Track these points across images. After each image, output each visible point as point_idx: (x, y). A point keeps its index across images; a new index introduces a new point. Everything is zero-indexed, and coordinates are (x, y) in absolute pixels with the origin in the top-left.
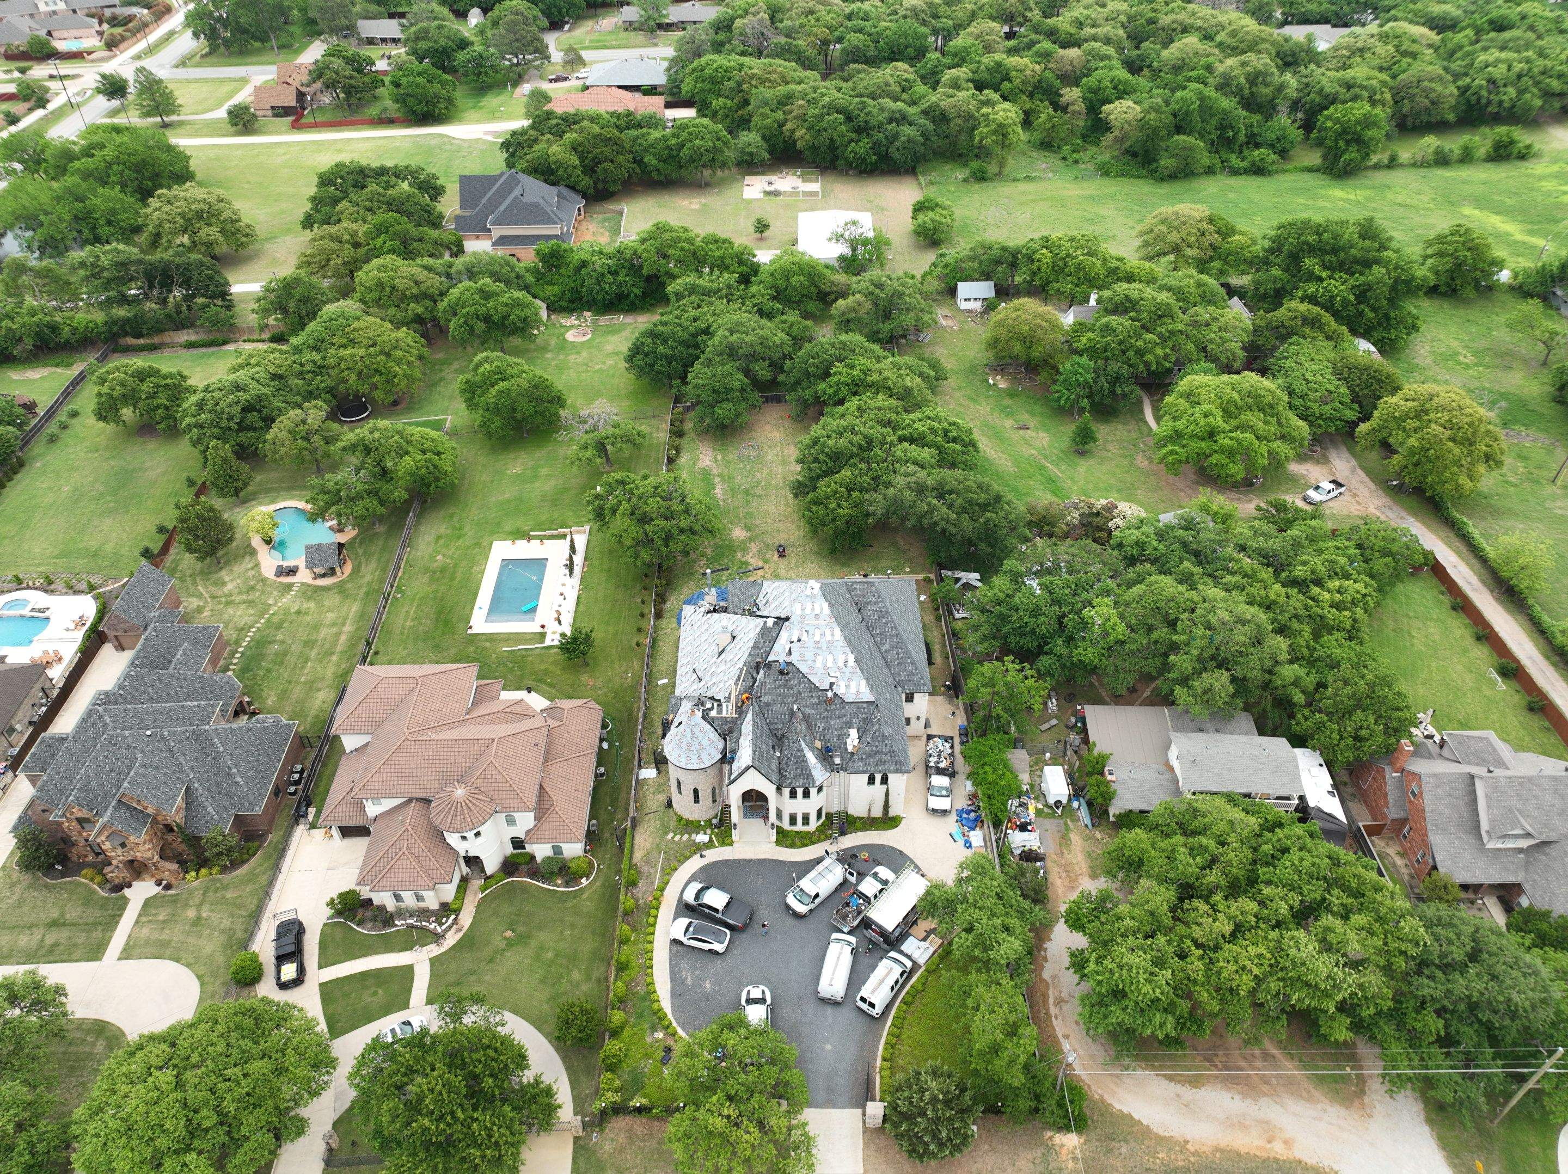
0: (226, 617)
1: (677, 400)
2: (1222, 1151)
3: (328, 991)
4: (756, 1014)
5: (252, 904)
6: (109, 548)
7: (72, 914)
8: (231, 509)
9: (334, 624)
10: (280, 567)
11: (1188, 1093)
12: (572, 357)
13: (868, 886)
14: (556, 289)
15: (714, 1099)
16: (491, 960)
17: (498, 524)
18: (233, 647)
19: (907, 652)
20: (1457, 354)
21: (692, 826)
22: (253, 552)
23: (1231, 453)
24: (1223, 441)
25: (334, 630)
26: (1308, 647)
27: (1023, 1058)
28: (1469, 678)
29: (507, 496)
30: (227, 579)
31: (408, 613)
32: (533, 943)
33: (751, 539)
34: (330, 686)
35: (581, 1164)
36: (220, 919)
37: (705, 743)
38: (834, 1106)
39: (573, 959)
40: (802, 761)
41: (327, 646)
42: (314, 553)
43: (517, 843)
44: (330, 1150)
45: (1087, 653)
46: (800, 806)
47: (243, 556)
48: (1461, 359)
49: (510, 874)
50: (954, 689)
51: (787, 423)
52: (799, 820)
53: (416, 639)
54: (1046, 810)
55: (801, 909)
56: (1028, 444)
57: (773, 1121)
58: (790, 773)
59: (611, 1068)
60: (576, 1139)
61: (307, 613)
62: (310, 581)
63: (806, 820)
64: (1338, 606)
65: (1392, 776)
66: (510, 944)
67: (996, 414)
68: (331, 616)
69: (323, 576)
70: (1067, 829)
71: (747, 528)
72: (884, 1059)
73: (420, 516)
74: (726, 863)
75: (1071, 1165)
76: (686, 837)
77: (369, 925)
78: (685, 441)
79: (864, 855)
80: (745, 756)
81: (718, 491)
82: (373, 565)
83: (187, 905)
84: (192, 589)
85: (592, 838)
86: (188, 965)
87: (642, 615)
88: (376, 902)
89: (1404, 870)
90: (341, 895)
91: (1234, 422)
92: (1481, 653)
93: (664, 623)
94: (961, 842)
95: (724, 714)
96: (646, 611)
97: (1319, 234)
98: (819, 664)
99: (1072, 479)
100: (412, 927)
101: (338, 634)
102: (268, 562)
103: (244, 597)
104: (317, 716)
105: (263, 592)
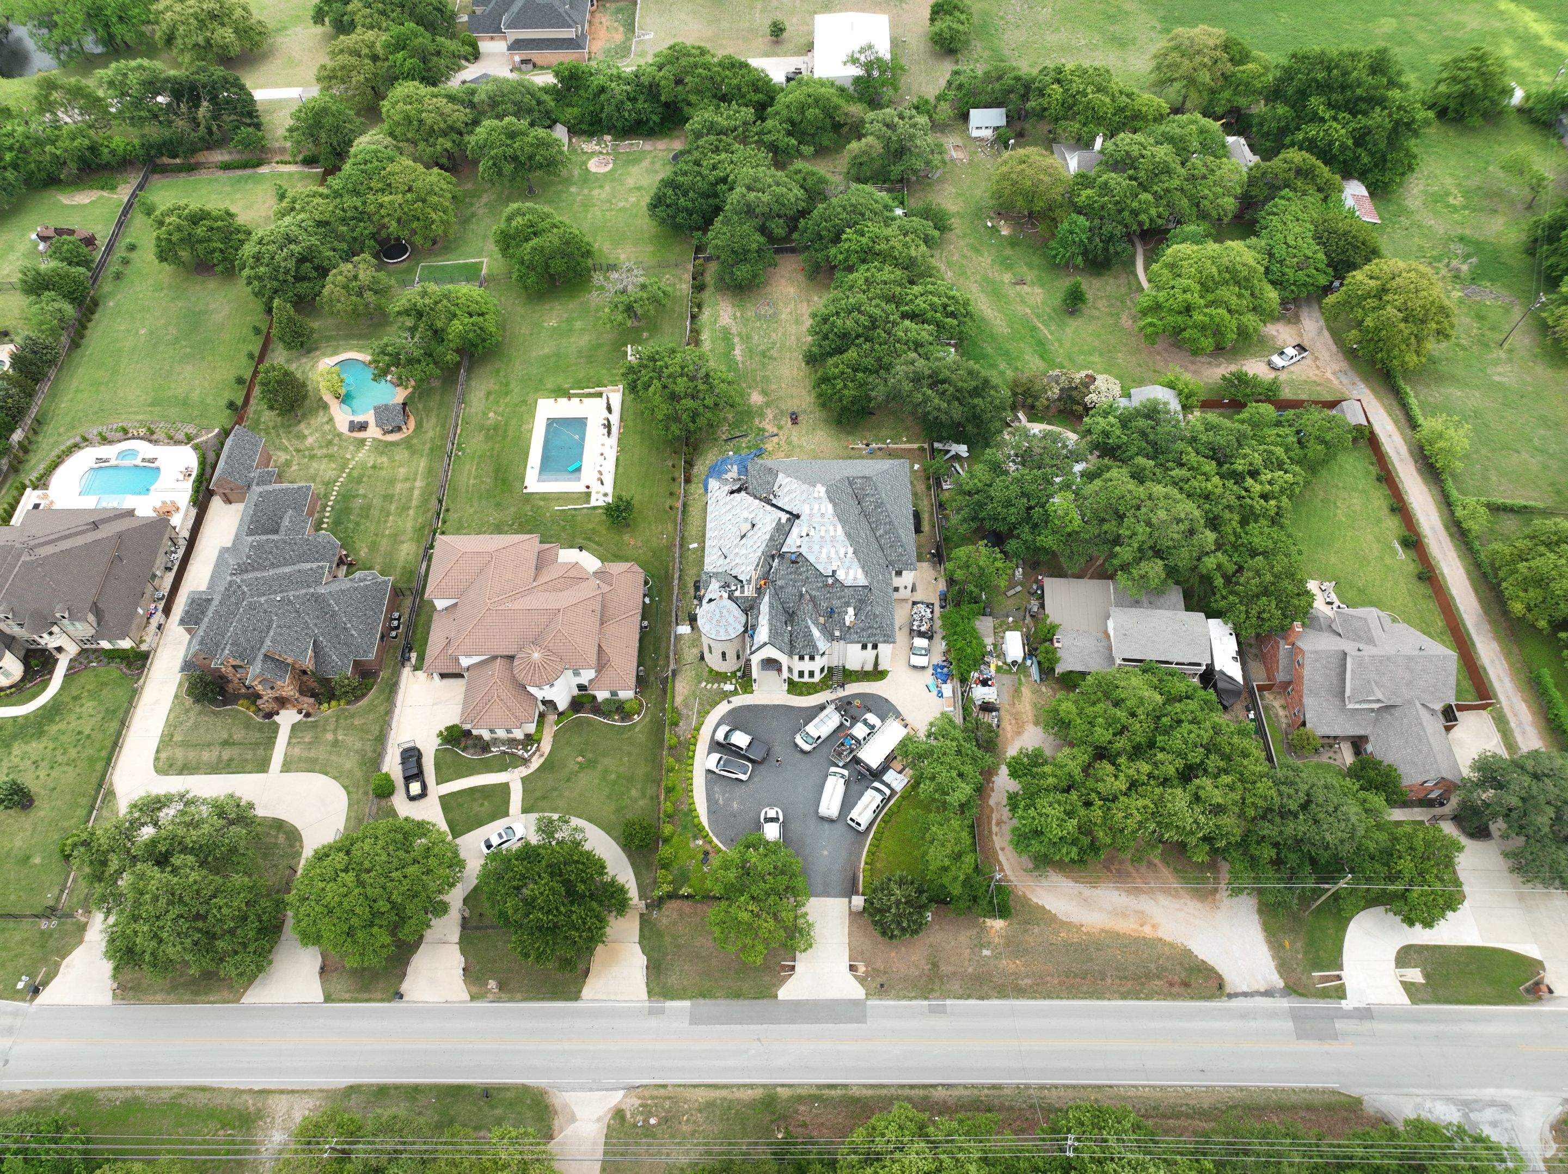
0: (312, 471)
1: (699, 249)
2: (1107, 932)
3: (447, 802)
4: (772, 832)
5: (376, 729)
6: (195, 395)
7: (238, 735)
8: (298, 358)
9: (407, 479)
10: (352, 422)
11: (1087, 891)
12: (595, 192)
13: (859, 731)
14: (576, 111)
15: (742, 899)
16: (568, 780)
17: (541, 380)
18: (323, 501)
19: (898, 538)
20: (1448, 194)
21: (720, 677)
22: (326, 407)
23: (1203, 328)
24: (1198, 317)
25: (408, 485)
26: (1235, 533)
27: (962, 877)
28: (1376, 547)
29: (547, 350)
30: (306, 432)
31: (470, 471)
32: (600, 767)
33: (767, 405)
34: (411, 539)
35: (647, 933)
36: (353, 741)
37: (731, 620)
38: (828, 896)
39: (631, 779)
40: (809, 634)
41: (403, 500)
42: (382, 412)
43: (581, 687)
44: (464, 918)
45: (1047, 540)
46: (807, 666)
47: (317, 410)
48: (1451, 200)
49: (578, 712)
50: (938, 557)
51: (801, 277)
52: (806, 674)
53: (480, 497)
54: (1005, 667)
55: (807, 748)
56: (1023, 301)
57: (784, 914)
58: (799, 644)
59: (665, 866)
60: (642, 915)
61: (381, 468)
62: (380, 437)
63: (811, 674)
64: (1265, 497)
65: (1284, 647)
66: (582, 767)
67: (996, 267)
68: (402, 471)
69: (392, 431)
70: (1020, 683)
71: (764, 393)
72: (866, 863)
73: (469, 370)
74: (749, 708)
75: (997, 940)
76: (716, 686)
77: (472, 751)
78: (706, 295)
79: (857, 702)
80: (763, 634)
81: (737, 352)
82: (433, 420)
83: (325, 730)
84: (277, 442)
85: (641, 682)
86: (335, 778)
87: (674, 479)
88: (475, 732)
89: (1284, 720)
90: (447, 729)
91: (1210, 297)
92: (1392, 524)
93: (692, 487)
94: (935, 692)
95: (746, 594)
96: (677, 475)
97: (1329, 69)
98: (824, 555)
99: (1060, 341)
100: (504, 753)
101: (412, 489)
102: (341, 417)
103: (325, 451)
104: (404, 567)
105: (340, 447)
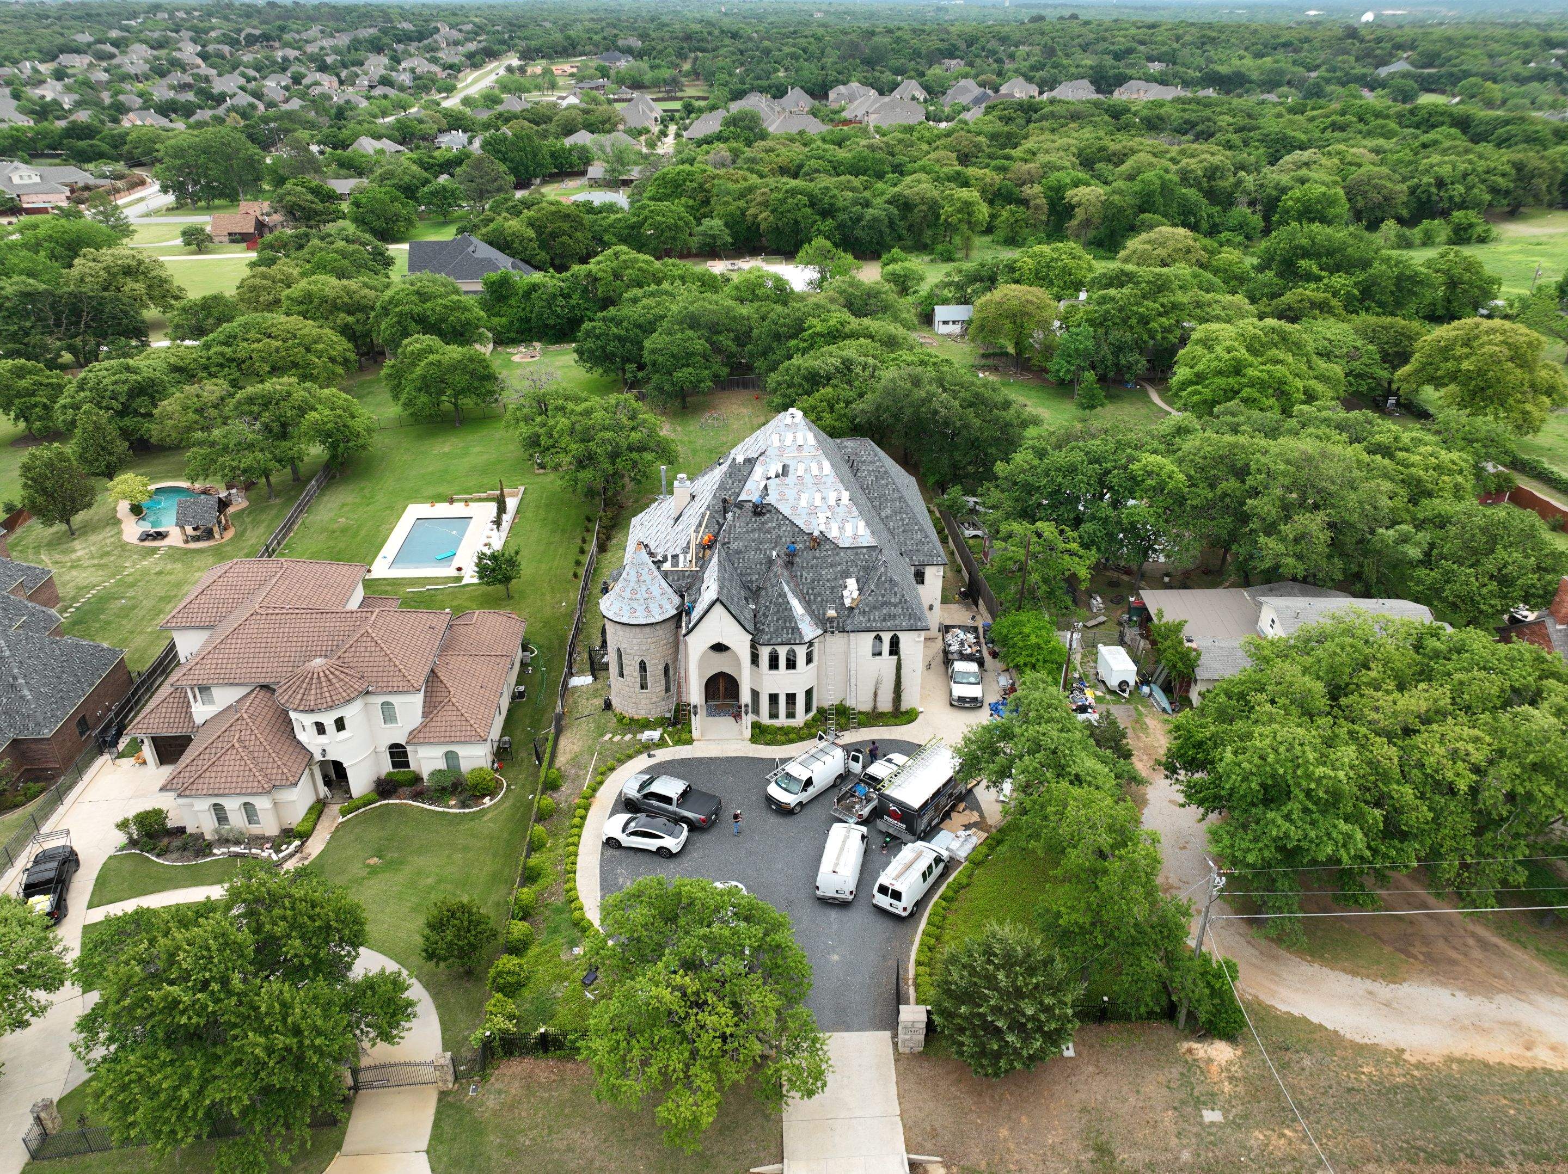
3: (100, 932)
10: (146, 533)
13: (880, 770)
17: (417, 491)
18: (68, 603)
21: (637, 725)
22: (116, 522)
24: (1253, 374)
29: (431, 469)
30: (78, 547)
32: (408, 869)
35: (447, 1128)
38: (848, 1029)
40: (785, 610)
42: (188, 508)
43: (397, 754)
44: (44, 1135)
46: (783, 681)
47: (104, 527)
49: (388, 795)
50: (972, 597)
51: (756, 403)
54: (1108, 697)
55: (788, 801)
59: (505, 989)
60: (443, 1095)
61: (170, 573)
62: (181, 545)
65: (1556, 629)
66: (374, 871)
70: (1140, 713)
72: (919, 963)
73: (322, 488)
74: (683, 762)
76: (628, 737)
77: (175, 856)
82: (261, 530)
85: (503, 757)
87: (583, 551)
88: (190, 829)
90: (139, 816)
91: (1261, 359)
95: (681, 567)
96: (587, 545)
98: (803, 503)
100: (237, 855)
102: (133, 529)
103: (95, 561)
105: (120, 556)
